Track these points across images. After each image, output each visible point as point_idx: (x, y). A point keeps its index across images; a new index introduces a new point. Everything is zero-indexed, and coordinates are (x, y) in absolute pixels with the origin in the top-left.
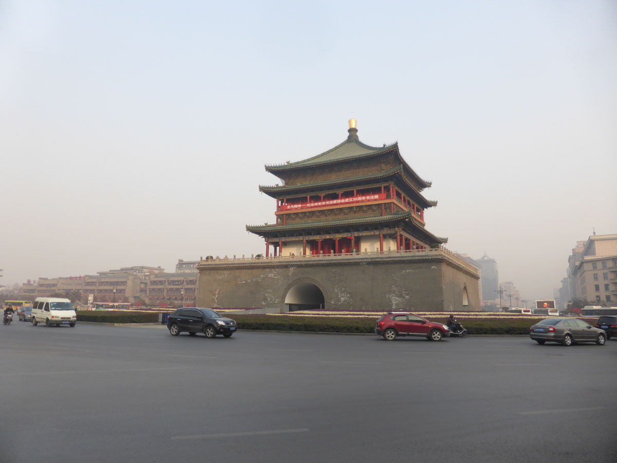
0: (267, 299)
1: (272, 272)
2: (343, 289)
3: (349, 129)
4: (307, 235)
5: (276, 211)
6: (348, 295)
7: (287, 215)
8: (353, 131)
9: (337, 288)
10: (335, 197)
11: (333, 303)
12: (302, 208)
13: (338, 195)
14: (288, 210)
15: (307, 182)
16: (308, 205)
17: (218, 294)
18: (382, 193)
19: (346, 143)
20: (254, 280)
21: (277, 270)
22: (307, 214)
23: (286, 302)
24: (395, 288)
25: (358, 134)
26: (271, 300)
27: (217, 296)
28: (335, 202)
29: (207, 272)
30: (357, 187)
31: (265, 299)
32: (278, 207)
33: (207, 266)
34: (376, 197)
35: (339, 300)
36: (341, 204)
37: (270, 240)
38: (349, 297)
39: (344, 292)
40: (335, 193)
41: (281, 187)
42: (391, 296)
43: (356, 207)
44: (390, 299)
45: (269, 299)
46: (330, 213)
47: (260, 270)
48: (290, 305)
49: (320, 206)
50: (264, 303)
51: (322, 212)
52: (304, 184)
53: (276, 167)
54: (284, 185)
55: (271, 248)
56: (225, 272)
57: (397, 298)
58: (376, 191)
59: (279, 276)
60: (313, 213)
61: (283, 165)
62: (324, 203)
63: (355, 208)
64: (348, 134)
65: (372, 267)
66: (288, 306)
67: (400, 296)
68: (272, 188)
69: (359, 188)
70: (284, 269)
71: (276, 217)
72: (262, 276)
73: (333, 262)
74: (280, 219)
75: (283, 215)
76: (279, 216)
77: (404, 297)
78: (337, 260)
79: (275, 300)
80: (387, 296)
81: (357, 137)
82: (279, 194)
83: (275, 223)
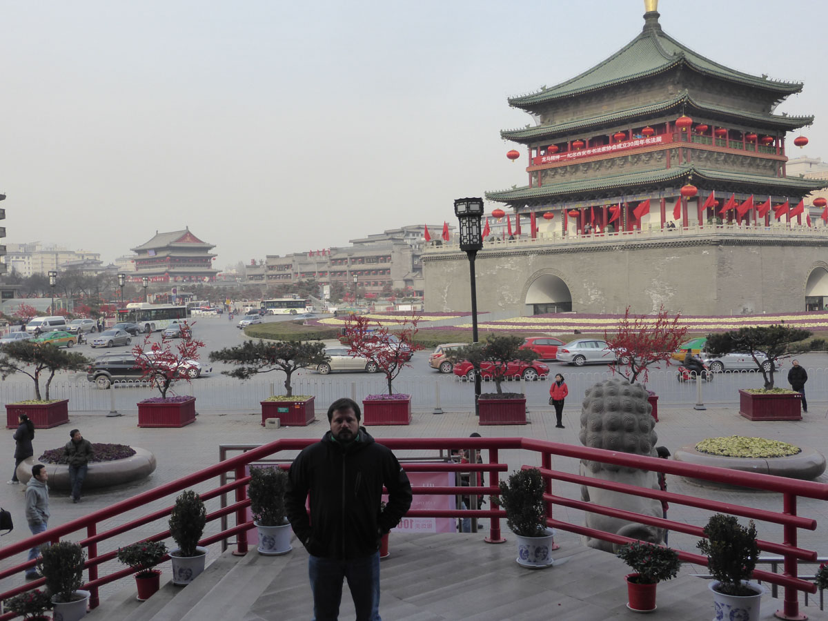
0: (504, 299)
1: (508, 261)
2: (593, 284)
3: (644, 13)
4: (566, 202)
5: (528, 166)
6: (600, 293)
7: (542, 171)
8: (652, 17)
9: (586, 282)
10: (605, 141)
11: (581, 302)
12: (561, 160)
13: (608, 137)
14: (544, 163)
15: (569, 119)
16: (569, 155)
17: (447, 292)
18: (666, 132)
19: (641, 39)
20: (488, 273)
21: (515, 258)
22: (568, 169)
23: (528, 302)
24: (656, 282)
25: (660, 21)
26: (509, 300)
27: (446, 296)
28: (604, 149)
29: (432, 263)
30: (632, 124)
31: (502, 298)
32: (531, 159)
33: (432, 256)
34: (659, 139)
35: (588, 299)
36: (613, 151)
37: (522, 211)
38: (600, 295)
39: (594, 288)
40: (605, 136)
41: (534, 129)
42: (651, 293)
43: (631, 155)
44: (650, 298)
45: (507, 298)
46: (599, 166)
47: (495, 259)
48: (536, 306)
49: (584, 157)
50: (500, 304)
51: (588, 165)
52: (565, 121)
53: (526, 98)
54: (539, 124)
56: (454, 262)
57: (659, 296)
58: (659, 129)
59: (518, 267)
60: (575, 168)
61: (535, 92)
62: (589, 152)
63: (630, 157)
64: (643, 22)
65: (627, 252)
66: (533, 306)
67: (663, 293)
68: (520, 132)
69: (636, 126)
70: (523, 257)
71: (528, 174)
72: (497, 267)
73: (580, 246)
74: (535, 177)
75: (537, 171)
76: (532, 173)
77: (668, 295)
78: (585, 243)
79: (514, 300)
80: (647, 292)
81: (659, 26)
82: (530, 140)
83: (527, 184)
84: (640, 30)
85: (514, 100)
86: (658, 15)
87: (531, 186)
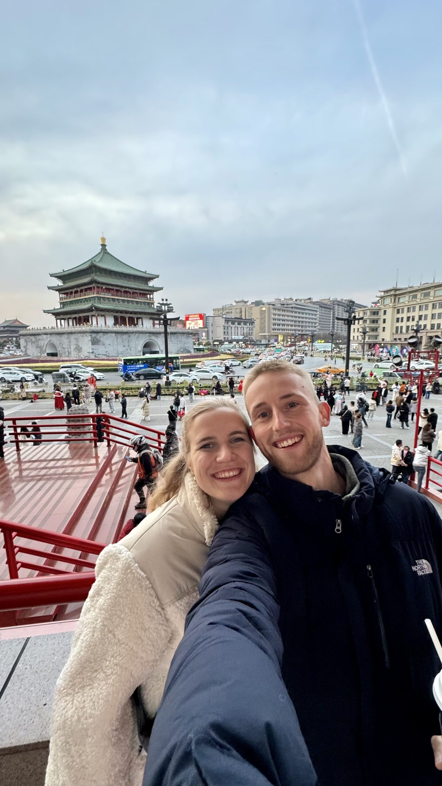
3: (100, 244)
4: (69, 315)
5: (59, 300)
7: (63, 302)
8: (104, 246)
12: (67, 299)
19: (100, 254)
23: (47, 352)
25: (107, 247)
32: (61, 298)
34: (91, 293)
37: (58, 317)
40: (77, 290)
41: (61, 286)
49: (73, 298)
51: (74, 301)
53: (57, 274)
54: (62, 284)
55: (59, 321)
61: (61, 272)
64: (101, 247)
68: (55, 287)
69: (86, 287)
71: (59, 304)
74: (61, 305)
76: (61, 303)
81: (106, 250)
82: (60, 290)
83: (59, 307)
84: (100, 251)
85: (52, 274)
86: (106, 246)
87: (61, 308)
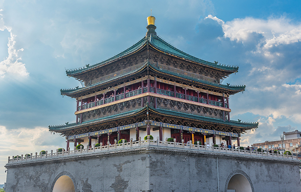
3: (148, 25)
4: (91, 132)
5: (76, 110)
7: (83, 113)
30: (125, 83)
32: (78, 106)
53: (77, 71)
54: (84, 86)
61: (83, 68)
76: (78, 115)
82: (77, 95)
85: (69, 72)
87: (77, 123)
